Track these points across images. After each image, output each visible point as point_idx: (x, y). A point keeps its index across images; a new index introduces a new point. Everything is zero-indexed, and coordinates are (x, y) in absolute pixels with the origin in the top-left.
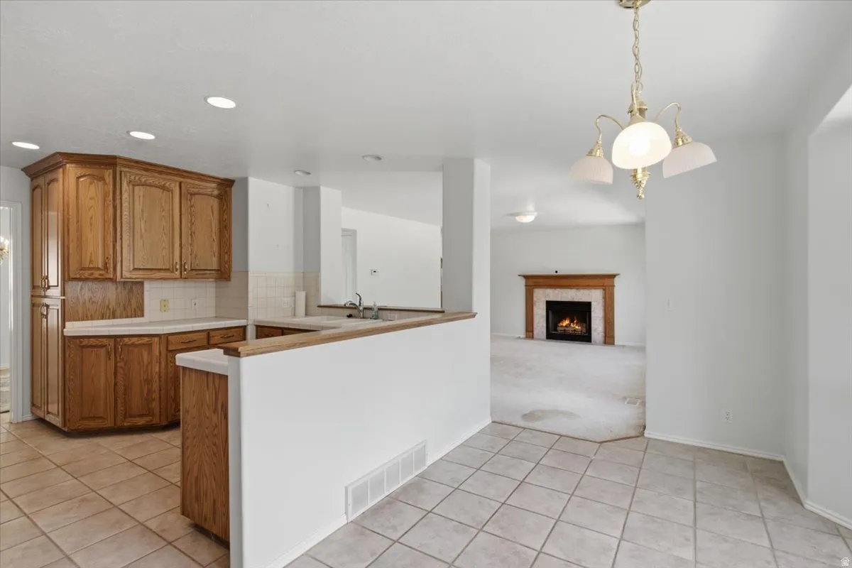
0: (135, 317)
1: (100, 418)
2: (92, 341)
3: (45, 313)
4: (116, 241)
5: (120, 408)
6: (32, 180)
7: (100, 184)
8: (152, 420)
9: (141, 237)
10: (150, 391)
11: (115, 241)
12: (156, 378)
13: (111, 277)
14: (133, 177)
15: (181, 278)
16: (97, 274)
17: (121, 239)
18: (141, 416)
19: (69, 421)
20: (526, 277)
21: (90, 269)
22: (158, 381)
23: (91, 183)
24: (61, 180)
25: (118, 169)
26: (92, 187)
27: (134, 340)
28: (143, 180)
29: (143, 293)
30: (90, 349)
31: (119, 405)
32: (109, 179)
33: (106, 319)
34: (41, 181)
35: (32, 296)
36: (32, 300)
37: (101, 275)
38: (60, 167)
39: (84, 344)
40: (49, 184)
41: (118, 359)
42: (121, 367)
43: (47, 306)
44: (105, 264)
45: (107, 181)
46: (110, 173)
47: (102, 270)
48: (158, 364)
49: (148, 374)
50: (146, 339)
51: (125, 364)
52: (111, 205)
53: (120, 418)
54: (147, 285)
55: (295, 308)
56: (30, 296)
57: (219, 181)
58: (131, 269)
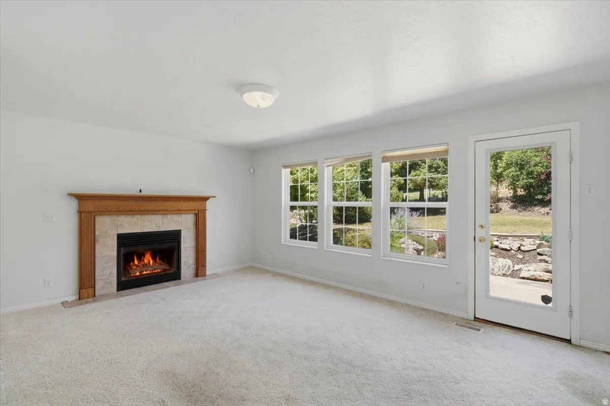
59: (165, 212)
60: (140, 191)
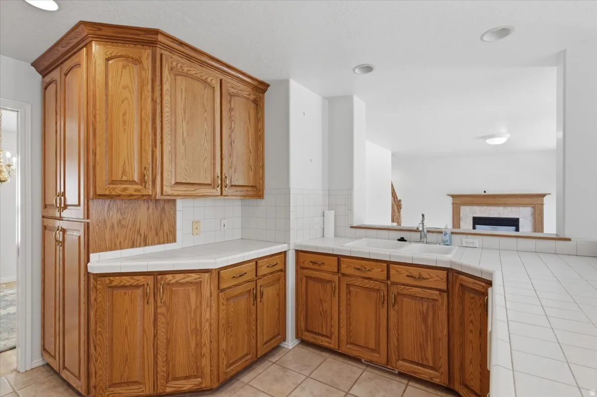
0: (168, 243)
1: (136, 383)
2: (126, 280)
3: (61, 239)
4: (156, 147)
5: (162, 368)
6: (44, 77)
7: (135, 69)
8: (201, 383)
9: (184, 142)
10: (198, 345)
11: (154, 145)
12: (206, 327)
13: (150, 193)
14: (174, 64)
15: (221, 194)
16: (131, 189)
17: (162, 143)
18: (186, 378)
19: (95, 387)
20: (453, 196)
21: (122, 182)
22: (208, 331)
23: (124, 67)
24: (84, 65)
25: (158, 51)
26: (126, 72)
27: (179, 277)
28: (186, 69)
29: (175, 214)
30: (122, 291)
31: (160, 363)
32: (147, 63)
33: (136, 247)
34: (55, 75)
35: (43, 217)
36: (43, 222)
37: (136, 190)
38: (85, 46)
39: (114, 284)
40: (66, 75)
41: (159, 304)
42: (162, 314)
43: (64, 231)
44: (143, 177)
45: (145, 66)
46: (148, 55)
47: (138, 184)
48: (209, 309)
49: (196, 324)
50: (194, 276)
51: (168, 310)
52: (150, 99)
53: (161, 381)
54: (179, 203)
55: (323, 228)
56: (41, 217)
57: (255, 83)
58: (173, 183)
59: (505, 205)
60: (485, 192)
